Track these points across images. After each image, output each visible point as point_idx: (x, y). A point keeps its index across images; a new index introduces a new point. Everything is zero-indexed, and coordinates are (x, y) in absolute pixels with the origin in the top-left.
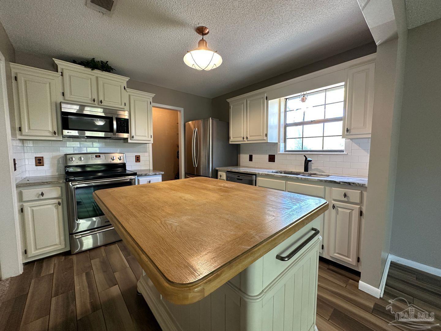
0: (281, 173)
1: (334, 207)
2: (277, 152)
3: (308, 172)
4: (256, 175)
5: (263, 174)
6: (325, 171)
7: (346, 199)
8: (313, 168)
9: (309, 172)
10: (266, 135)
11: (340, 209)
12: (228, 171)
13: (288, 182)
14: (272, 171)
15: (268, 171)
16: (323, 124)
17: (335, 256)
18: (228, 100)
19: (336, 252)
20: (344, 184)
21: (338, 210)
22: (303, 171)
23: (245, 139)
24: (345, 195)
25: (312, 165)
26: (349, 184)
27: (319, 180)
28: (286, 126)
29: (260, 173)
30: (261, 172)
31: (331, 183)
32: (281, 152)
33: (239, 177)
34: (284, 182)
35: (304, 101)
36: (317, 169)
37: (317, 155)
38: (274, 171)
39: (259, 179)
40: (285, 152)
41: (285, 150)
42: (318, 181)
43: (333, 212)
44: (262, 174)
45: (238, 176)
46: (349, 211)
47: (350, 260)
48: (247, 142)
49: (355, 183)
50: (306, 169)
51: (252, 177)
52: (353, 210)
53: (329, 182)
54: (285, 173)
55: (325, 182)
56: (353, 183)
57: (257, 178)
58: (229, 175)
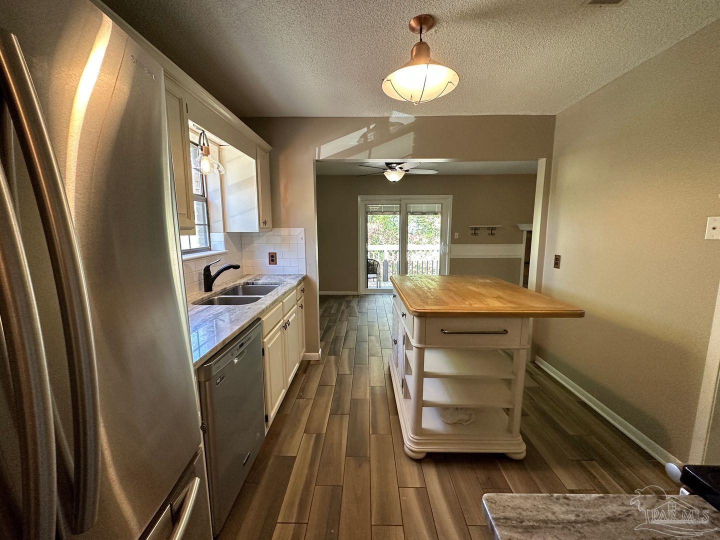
58: (217, 366)
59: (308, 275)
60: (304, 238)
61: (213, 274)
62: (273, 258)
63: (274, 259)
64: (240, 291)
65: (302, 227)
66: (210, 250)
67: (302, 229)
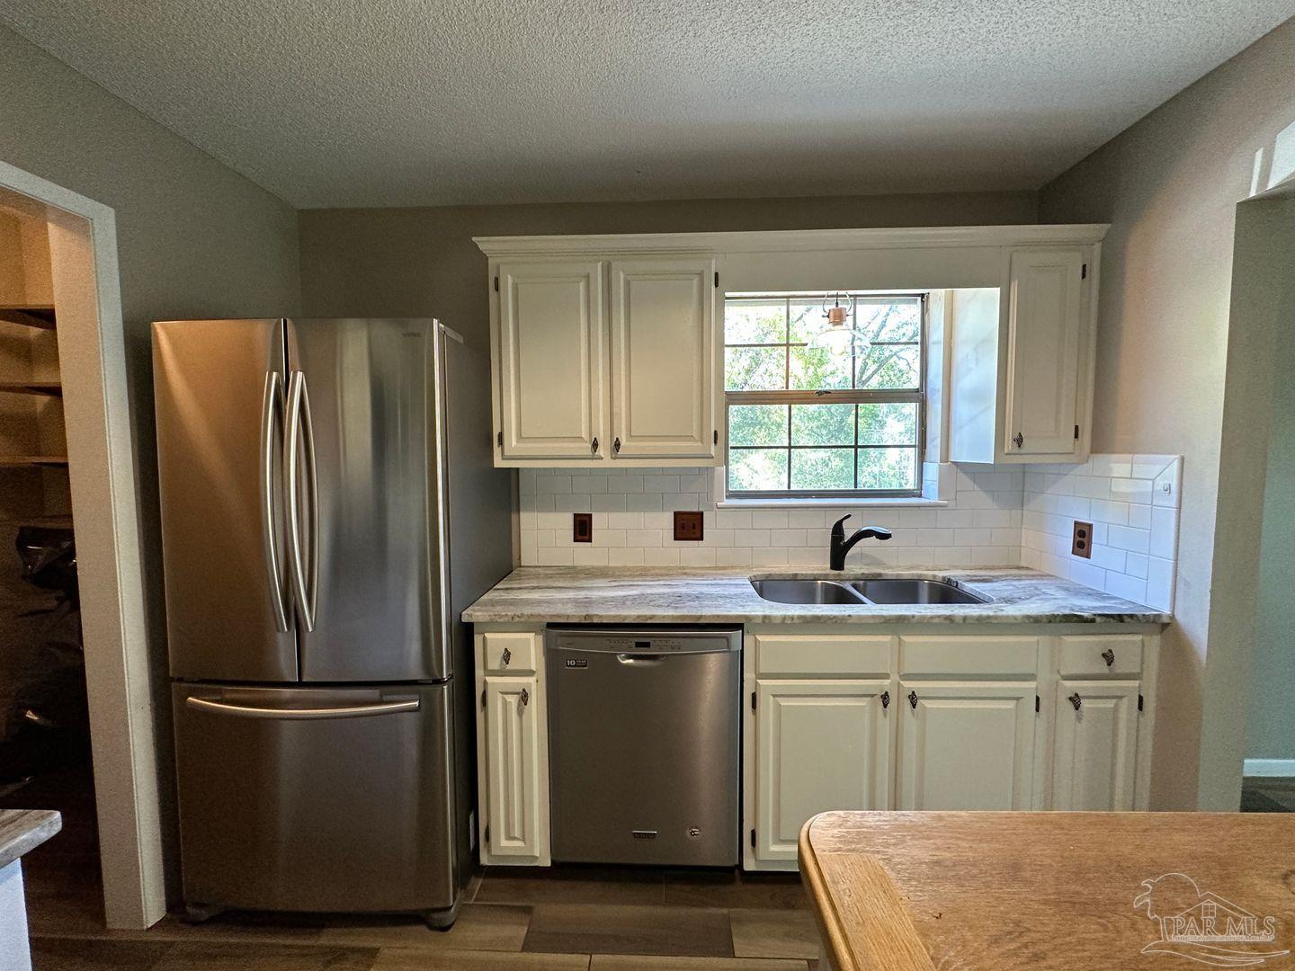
4: (742, 627)
5: (792, 618)
10: (716, 437)
11: (1087, 703)
12: (551, 626)
18: (485, 244)
20: (1105, 622)
24: (1109, 658)
26: (1121, 618)
29: (775, 617)
31: (1068, 622)
33: (647, 645)
39: (759, 640)
42: (1027, 621)
44: (784, 618)
45: (639, 645)
48: (600, 464)
49: (1136, 616)
51: (727, 638)
52: (1121, 697)
53: (1061, 621)
55: (1050, 622)
56: (1131, 616)
57: (745, 639)
58: (570, 642)
59: (1179, 617)
60: (1174, 488)
61: (848, 534)
62: (1082, 540)
63: (1085, 540)
64: (924, 592)
65: (1175, 454)
66: (920, 496)
67: (1172, 457)
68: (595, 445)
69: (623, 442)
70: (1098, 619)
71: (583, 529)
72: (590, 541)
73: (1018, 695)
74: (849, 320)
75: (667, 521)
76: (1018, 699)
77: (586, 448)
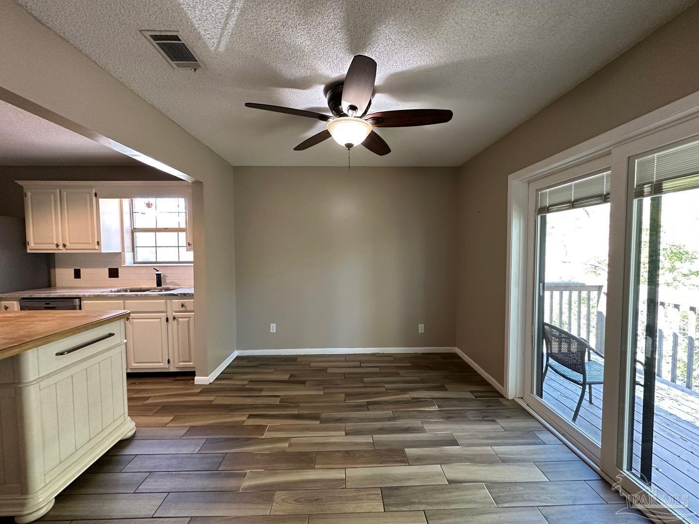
0: (126, 291)
1: (174, 318)
2: (121, 264)
3: (161, 286)
4: (80, 298)
5: (91, 295)
6: (181, 284)
7: (183, 309)
8: (168, 281)
9: (163, 286)
10: (98, 243)
11: (180, 319)
12: (25, 299)
13: (127, 301)
14: (110, 290)
15: (102, 291)
16: (177, 233)
17: (180, 365)
18: (21, 183)
19: (181, 360)
20: (181, 296)
21: (178, 320)
22: (155, 286)
23: (61, 247)
24: (183, 306)
25: (167, 278)
26: (185, 294)
27: (159, 294)
28: (134, 231)
30: (87, 294)
31: (171, 295)
32: (127, 264)
33: (48, 304)
34: (122, 301)
35: (150, 207)
36: (172, 283)
37: (170, 268)
38: (116, 289)
39: (84, 303)
40: (134, 264)
41: (134, 261)
43: (175, 322)
44: (89, 295)
45: (46, 304)
46: (187, 319)
47: (192, 363)
48: (64, 251)
50: (159, 283)
51: (72, 301)
52: (190, 317)
53: (169, 295)
54: (132, 291)
55: (166, 295)
56: (188, 294)
57: (82, 302)
68: (57, 245)
69: (68, 244)
70: (179, 295)
71: (77, 274)
72: (80, 278)
73: (160, 317)
74: (153, 207)
75: (106, 271)
76: (160, 318)
77: (54, 247)
